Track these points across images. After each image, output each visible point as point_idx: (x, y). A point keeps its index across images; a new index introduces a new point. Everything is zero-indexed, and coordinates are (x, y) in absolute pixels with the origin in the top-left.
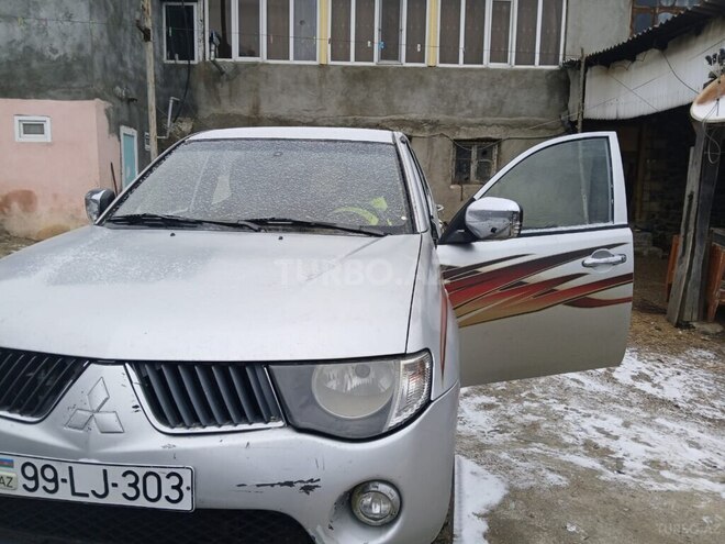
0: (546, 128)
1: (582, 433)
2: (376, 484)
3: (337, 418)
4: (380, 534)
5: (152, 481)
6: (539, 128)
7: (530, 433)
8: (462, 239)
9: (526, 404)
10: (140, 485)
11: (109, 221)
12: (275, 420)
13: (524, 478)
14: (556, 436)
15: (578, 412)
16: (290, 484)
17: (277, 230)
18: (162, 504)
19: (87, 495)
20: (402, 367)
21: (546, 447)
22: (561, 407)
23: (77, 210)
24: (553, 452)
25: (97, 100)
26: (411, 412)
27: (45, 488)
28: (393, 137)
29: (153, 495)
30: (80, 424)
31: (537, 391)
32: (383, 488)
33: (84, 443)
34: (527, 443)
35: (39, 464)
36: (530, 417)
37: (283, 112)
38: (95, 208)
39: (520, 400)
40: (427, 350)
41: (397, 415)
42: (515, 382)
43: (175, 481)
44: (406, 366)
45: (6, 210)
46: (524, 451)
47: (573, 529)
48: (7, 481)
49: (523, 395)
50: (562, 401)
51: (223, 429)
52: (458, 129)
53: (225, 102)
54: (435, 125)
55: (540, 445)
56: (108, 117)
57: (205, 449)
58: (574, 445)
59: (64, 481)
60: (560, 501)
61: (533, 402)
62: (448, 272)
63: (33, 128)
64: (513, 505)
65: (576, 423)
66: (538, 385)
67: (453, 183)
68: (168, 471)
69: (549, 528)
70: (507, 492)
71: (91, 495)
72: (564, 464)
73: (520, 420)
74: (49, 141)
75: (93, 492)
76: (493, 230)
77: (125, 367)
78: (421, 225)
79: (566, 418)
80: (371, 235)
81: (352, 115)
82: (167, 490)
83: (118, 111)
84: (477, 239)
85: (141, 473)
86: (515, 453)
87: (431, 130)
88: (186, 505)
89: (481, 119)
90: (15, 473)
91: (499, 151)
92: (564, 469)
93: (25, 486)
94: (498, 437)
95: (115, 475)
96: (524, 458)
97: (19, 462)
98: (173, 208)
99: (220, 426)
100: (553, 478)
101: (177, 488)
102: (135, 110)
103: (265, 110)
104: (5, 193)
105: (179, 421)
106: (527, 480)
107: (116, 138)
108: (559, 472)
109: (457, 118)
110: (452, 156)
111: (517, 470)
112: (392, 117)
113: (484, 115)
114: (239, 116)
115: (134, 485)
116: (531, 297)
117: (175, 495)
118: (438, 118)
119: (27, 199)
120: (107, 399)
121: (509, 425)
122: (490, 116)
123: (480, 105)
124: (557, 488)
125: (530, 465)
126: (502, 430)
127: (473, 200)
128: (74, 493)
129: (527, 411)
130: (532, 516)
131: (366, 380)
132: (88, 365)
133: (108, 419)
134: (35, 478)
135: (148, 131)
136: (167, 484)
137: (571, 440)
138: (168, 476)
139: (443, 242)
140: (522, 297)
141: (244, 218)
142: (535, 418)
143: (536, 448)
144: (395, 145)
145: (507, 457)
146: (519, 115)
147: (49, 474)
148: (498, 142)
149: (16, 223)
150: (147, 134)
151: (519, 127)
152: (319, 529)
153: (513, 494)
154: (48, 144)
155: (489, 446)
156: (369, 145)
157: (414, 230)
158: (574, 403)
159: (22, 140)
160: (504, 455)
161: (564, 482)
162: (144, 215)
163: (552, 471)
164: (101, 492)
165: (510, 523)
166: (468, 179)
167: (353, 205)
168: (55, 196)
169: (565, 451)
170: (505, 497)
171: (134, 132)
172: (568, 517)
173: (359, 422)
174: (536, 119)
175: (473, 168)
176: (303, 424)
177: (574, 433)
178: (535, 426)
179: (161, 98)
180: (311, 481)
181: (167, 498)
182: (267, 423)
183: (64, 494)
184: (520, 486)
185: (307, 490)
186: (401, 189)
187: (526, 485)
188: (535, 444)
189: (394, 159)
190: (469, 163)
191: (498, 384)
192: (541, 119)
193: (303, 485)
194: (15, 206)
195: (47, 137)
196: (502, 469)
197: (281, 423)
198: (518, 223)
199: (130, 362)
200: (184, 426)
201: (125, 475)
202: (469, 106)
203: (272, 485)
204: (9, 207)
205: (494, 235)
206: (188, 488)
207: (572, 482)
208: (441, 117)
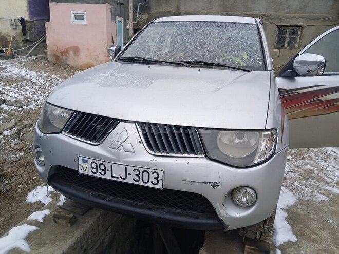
0: (330, 20)
1: (336, 177)
2: (246, 188)
3: (228, 157)
4: (245, 211)
5: (146, 174)
6: (326, 20)
7: (308, 175)
8: (290, 75)
9: (307, 160)
10: (141, 176)
11: (120, 59)
12: (200, 154)
13: (306, 195)
14: (322, 177)
15: (334, 167)
16: (206, 183)
17: (196, 67)
18: (150, 185)
19: (118, 178)
20: (263, 136)
21: (317, 182)
22: (325, 164)
23: (97, 56)
24: (321, 185)
25: (107, 4)
26: (266, 157)
27: (100, 173)
28: (256, 21)
29: (146, 180)
30: (116, 147)
31: (313, 155)
32: (249, 190)
33: (118, 156)
34: (307, 179)
35: (98, 163)
36: (309, 167)
37: (191, 10)
38: (112, 53)
39: (304, 159)
40: (275, 128)
41: (259, 158)
42: (302, 149)
43: (156, 175)
44: (265, 135)
45: (67, 55)
46: (306, 182)
47: (331, 221)
48: (85, 168)
49: (305, 156)
50: (326, 161)
51: (177, 155)
52: (281, 20)
53: (164, 5)
54: (269, 17)
55: (314, 180)
56: (111, 12)
57: (169, 163)
58: (331, 182)
59: (108, 171)
60: (324, 208)
61: (310, 160)
62: (281, 91)
63: (79, 17)
64: (300, 207)
65: (332, 172)
66: (314, 152)
67: (275, 48)
68: (153, 171)
69: (318, 219)
70: (297, 200)
71: (119, 178)
72: (326, 191)
73: (303, 168)
74: (86, 23)
75: (121, 177)
76: (309, 71)
77: (136, 125)
78: (269, 66)
79: (328, 169)
80: (243, 70)
81: (226, 11)
82: (152, 179)
83: (115, 10)
84: (298, 75)
85: (141, 170)
86: (301, 183)
87: (266, 20)
88: (159, 186)
89: (293, 15)
90: (88, 165)
91: (302, 32)
92: (327, 193)
93: (92, 171)
94: (292, 174)
95: (130, 170)
96: (306, 186)
97: (90, 161)
98: (148, 54)
99: (176, 154)
100: (321, 197)
101: (156, 178)
102: (123, 9)
103: (182, 9)
104: (67, 47)
105: (158, 149)
106: (308, 196)
107: (114, 22)
108: (324, 194)
109: (281, 14)
110: (276, 34)
111: (302, 191)
112: (245, 13)
113: (295, 13)
114: (170, 12)
115: (138, 175)
116: (323, 107)
117: (155, 182)
118: (271, 13)
119: (76, 50)
120: (128, 137)
121: (297, 169)
122: (298, 13)
123: (294, 7)
124: (323, 202)
125: (309, 189)
126: (295, 172)
127: (298, 55)
128: (112, 176)
129: (307, 164)
130: (309, 213)
131: (241, 140)
132: (120, 122)
133: (128, 146)
134: (96, 168)
135: (129, 19)
136: (152, 176)
137: (330, 180)
138: (153, 173)
139: (279, 76)
140: (318, 106)
141: (181, 60)
142: (311, 168)
143: (311, 182)
144: (257, 25)
145: (297, 184)
146: (315, 13)
147: (102, 167)
148: (301, 27)
149: (72, 60)
150: (127, 21)
151: (314, 20)
152: (218, 204)
153: (300, 202)
154: (85, 25)
155: (288, 179)
156: (243, 25)
157: (266, 69)
158: (332, 162)
159: (74, 23)
160: (296, 184)
161: (327, 199)
162: (135, 57)
163: (320, 193)
164: (124, 177)
165: (298, 214)
166: (283, 46)
167: (234, 56)
168: (88, 49)
169: (326, 185)
170: (296, 202)
171: (121, 19)
172: (328, 216)
173: (239, 159)
174: (325, 15)
175: (287, 40)
176: (213, 157)
177: (332, 177)
178: (311, 171)
179: (135, 3)
180: (216, 183)
181: (152, 182)
182: (196, 155)
183: (108, 176)
184: (304, 198)
185: (214, 186)
186: (260, 47)
187: (307, 198)
188: (311, 180)
189: (256, 32)
190: (284, 38)
191: (293, 150)
192: (327, 15)
193: (212, 184)
194: (71, 53)
195: (84, 22)
196: (296, 190)
197: (203, 156)
198: (323, 68)
199: (138, 122)
200: (160, 152)
201: (134, 170)
202: (288, 8)
203: (198, 182)
204: (69, 54)
205: (309, 73)
206: (161, 179)
207: (331, 199)
208: (272, 13)
